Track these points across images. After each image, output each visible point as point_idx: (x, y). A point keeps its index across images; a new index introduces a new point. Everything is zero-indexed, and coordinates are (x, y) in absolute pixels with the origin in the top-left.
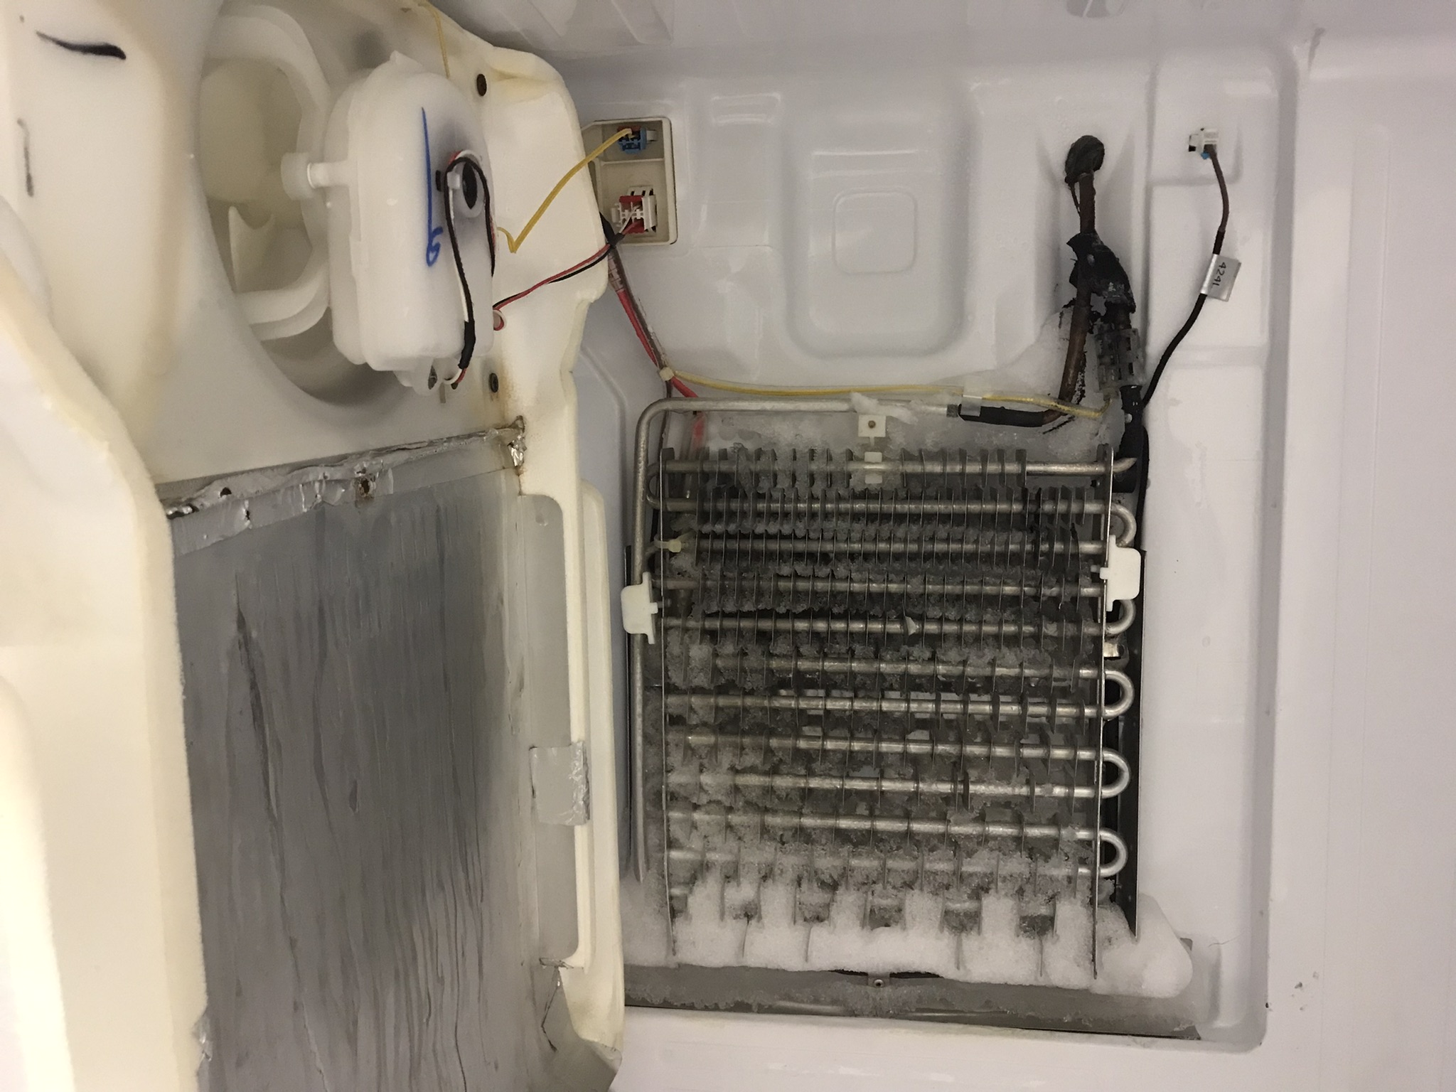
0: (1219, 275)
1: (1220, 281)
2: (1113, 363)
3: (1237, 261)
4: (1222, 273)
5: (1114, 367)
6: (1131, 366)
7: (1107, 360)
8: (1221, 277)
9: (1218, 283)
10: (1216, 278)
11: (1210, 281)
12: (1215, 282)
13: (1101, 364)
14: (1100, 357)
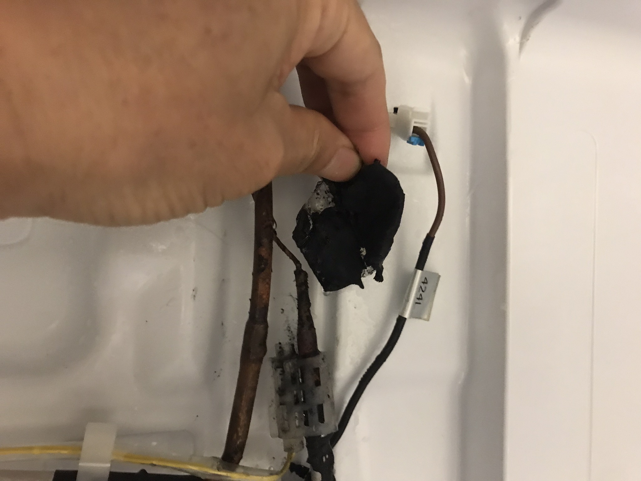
0: (421, 292)
1: (421, 299)
2: (297, 402)
3: (438, 274)
4: (423, 289)
5: (298, 408)
6: (320, 408)
7: (289, 398)
8: (423, 294)
9: (420, 301)
10: (418, 297)
11: (414, 300)
12: (418, 301)
13: (281, 404)
14: (281, 392)
